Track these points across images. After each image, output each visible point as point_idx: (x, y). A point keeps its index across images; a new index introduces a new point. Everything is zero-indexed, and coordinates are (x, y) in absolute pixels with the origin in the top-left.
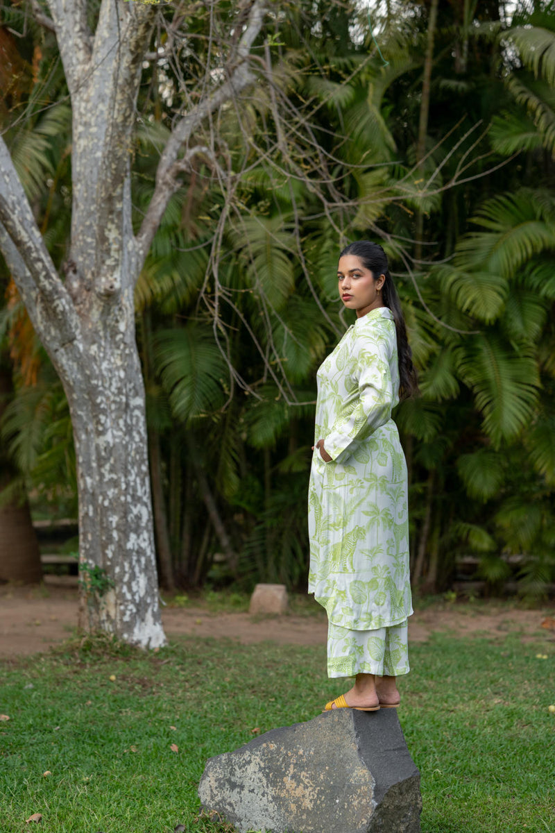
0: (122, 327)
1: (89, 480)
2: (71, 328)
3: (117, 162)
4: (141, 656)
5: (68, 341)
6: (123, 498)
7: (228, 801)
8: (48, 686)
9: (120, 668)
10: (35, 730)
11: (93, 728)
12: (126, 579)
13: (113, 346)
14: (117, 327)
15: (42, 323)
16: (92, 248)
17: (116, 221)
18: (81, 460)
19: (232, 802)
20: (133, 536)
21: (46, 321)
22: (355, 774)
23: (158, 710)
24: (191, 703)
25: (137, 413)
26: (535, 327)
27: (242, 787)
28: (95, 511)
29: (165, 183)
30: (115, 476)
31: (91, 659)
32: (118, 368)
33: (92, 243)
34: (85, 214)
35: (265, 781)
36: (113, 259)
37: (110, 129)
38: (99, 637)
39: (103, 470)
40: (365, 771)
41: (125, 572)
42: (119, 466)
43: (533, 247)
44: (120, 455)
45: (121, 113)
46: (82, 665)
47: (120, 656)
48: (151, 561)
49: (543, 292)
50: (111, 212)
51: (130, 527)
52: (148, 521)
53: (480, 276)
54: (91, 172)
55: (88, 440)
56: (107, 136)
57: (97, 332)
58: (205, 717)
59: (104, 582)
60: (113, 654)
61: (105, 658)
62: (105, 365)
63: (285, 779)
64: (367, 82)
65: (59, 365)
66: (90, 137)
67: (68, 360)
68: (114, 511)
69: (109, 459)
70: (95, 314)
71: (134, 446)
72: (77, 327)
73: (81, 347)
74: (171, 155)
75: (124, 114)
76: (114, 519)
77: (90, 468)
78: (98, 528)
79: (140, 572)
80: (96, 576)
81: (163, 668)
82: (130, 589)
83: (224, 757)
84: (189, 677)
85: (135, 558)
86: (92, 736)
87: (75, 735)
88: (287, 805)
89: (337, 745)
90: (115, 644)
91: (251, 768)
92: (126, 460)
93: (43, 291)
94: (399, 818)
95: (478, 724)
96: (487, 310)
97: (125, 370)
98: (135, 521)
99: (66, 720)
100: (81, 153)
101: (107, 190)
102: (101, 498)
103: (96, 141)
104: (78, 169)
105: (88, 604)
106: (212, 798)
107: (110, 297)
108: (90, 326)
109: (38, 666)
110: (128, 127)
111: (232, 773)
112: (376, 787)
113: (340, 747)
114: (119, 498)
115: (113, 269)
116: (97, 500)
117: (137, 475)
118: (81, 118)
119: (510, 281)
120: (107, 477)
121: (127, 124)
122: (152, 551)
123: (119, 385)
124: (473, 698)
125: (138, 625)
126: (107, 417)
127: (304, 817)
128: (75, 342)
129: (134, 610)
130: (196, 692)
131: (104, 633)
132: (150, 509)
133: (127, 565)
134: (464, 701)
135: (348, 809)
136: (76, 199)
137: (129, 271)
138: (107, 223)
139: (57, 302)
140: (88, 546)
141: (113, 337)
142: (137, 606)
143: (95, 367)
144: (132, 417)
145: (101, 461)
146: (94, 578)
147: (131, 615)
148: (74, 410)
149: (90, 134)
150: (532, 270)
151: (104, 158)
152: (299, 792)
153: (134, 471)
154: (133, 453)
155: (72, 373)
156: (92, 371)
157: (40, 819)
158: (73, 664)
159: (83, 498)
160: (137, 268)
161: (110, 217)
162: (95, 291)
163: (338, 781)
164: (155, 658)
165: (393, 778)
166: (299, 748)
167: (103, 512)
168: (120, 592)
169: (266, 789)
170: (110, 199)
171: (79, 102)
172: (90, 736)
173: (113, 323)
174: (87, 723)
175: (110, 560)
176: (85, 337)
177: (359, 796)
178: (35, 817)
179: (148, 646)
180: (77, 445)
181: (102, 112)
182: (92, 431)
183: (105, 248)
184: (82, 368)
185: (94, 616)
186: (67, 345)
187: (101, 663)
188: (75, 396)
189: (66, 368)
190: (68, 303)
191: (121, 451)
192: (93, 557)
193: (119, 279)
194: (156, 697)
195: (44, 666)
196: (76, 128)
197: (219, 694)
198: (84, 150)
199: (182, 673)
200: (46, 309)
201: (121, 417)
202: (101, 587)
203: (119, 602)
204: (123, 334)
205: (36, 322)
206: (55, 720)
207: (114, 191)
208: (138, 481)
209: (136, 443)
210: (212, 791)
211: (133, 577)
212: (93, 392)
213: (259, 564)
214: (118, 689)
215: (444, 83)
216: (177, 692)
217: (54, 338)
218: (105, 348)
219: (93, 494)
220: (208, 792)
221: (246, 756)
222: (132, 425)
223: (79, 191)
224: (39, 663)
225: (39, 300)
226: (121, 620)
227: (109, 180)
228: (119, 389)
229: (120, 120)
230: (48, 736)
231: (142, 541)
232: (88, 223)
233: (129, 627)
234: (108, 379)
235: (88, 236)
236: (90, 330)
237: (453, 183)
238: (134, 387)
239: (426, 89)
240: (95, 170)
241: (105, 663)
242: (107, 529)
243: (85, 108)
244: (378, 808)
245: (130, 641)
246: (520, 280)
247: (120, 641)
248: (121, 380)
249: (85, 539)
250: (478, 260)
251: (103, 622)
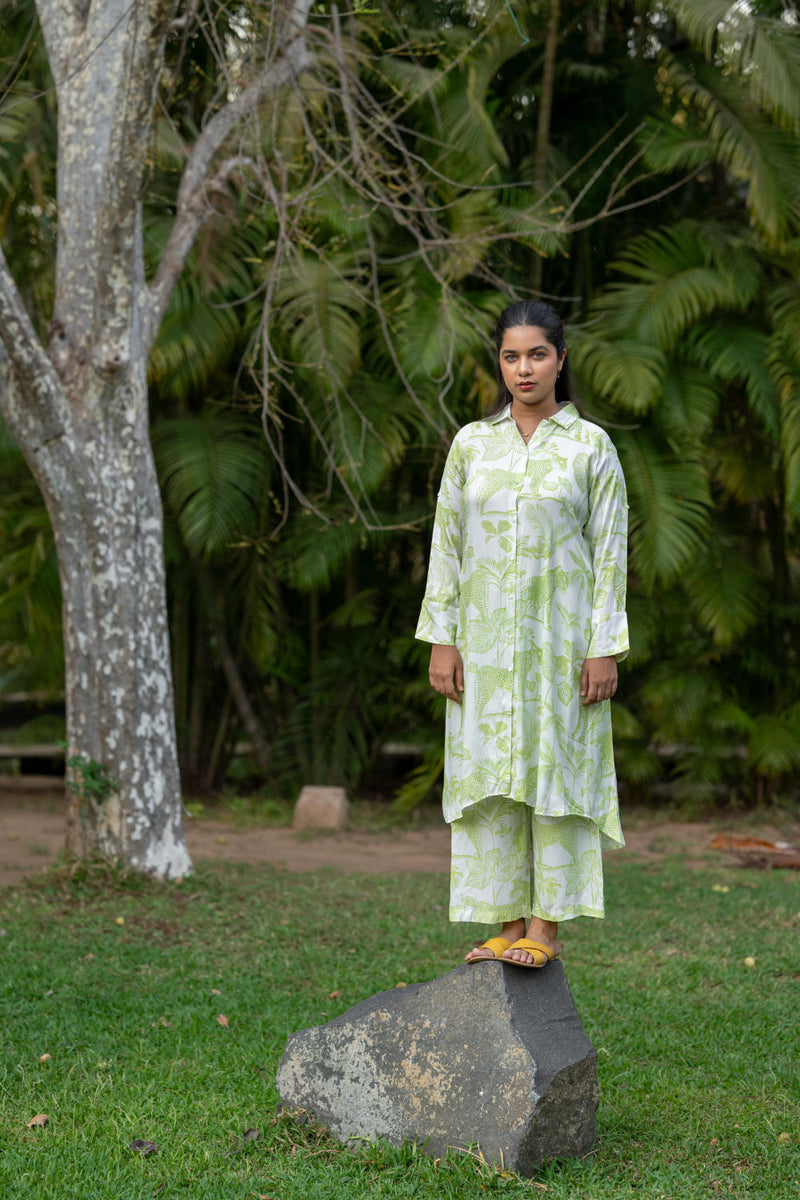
0: (130, 416)
1: (82, 637)
2: (57, 417)
3: (126, 178)
4: (157, 889)
5: (54, 436)
6: (131, 663)
7: (320, 1095)
8: (28, 934)
9: (130, 906)
10: (19, 997)
11: (102, 993)
12: (136, 779)
13: (117, 444)
14: (123, 417)
15: (15, 410)
16: (86, 303)
17: (124, 263)
18: (70, 607)
19: (327, 1095)
20: (145, 718)
21: (22, 407)
22: (506, 1055)
23: (191, 966)
24: (237, 957)
25: (151, 540)
26: (703, 420)
27: (341, 1075)
28: (91, 681)
29: (191, 210)
30: (119, 632)
31: (86, 894)
32: (124, 476)
33: (87, 294)
34: (76, 253)
35: (374, 1065)
36: (118, 319)
37: (119, 132)
38: (97, 861)
39: (102, 623)
40: (521, 1051)
41: (134, 770)
42: (126, 616)
43: (702, 305)
44: (128, 601)
45: (135, 107)
46: (74, 902)
47: (128, 890)
48: (170, 754)
49: (714, 369)
50: (117, 250)
51: (141, 705)
52: (167, 696)
53: (626, 346)
54: (86, 192)
55: (81, 579)
56: (112, 141)
57: (94, 424)
58: (260, 976)
59: (103, 784)
60: (118, 887)
61: (106, 893)
62: (106, 471)
63: (404, 1063)
64: (467, 66)
65: (40, 471)
66: (84, 142)
67: (53, 463)
68: (119, 682)
69: (111, 607)
70: (92, 398)
71: (147, 588)
72: (66, 416)
73: (72, 445)
74: (199, 169)
75: (138, 110)
76: (119, 693)
77: (84, 619)
78: (95, 706)
79: (156, 769)
80: (93, 775)
81: (191, 906)
82: (141, 793)
83: (313, 1032)
84: (229, 919)
85: (148, 749)
86: (102, 1004)
87: (80, 1003)
88: (407, 1101)
89: (480, 1014)
90: (120, 873)
91: (354, 1048)
92: (136, 607)
93: (18, 364)
94: (568, 1116)
95: (648, 984)
96: (635, 395)
97: (134, 479)
98: (149, 695)
99: (60, 981)
100: (71, 165)
101: (111, 218)
102: (99, 663)
103: (93, 147)
104: (66, 188)
105: (81, 816)
106: (297, 1091)
107: (115, 373)
108: (85, 415)
109: (10, 905)
110: (144, 127)
111: (326, 1055)
112: (537, 1073)
113: (484, 1016)
114: (126, 663)
115: (118, 332)
116: (94, 666)
117: (151, 630)
118: (71, 114)
119: (667, 353)
120: (109, 632)
121: (143, 123)
122: (172, 739)
123: (126, 499)
124: (636, 947)
125: (152, 844)
126: (108, 546)
127: (433, 1116)
128: (64, 439)
129: (148, 824)
130: (242, 941)
131: (104, 858)
132: (169, 678)
133: (136, 759)
134: (623, 952)
135: (497, 1104)
136: (63, 232)
137: (140, 335)
138: (110, 266)
139: (39, 380)
140: (80, 732)
141: (118, 429)
142: (152, 817)
143: (92, 475)
144: (143, 546)
145: (100, 609)
146: (89, 778)
147: (142, 831)
148: (61, 536)
149: (85, 137)
150: (699, 338)
151: (108, 172)
152: (424, 1081)
153: (147, 624)
154: (145, 599)
155: (58, 484)
156: (88, 480)
157: (47, 1122)
158: (59, 900)
159: (73, 664)
160: (151, 332)
161: (116, 257)
162: (92, 365)
163: (483, 1064)
164: (178, 891)
165: (561, 1060)
166: (424, 1019)
167: (102, 683)
168: (127, 797)
169: (376, 1077)
170: (116, 232)
171: (68, 90)
172: (98, 1005)
173: (118, 411)
174: (91, 985)
175: (113, 752)
176: (78, 432)
177: (513, 1086)
178: (39, 1119)
179: (166, 875)
180: (65, 587)
181: (102, 106)
182: (87, 565)
183: (107, 302)
184: (73, 475)
185: (90, 832)
186: (52, 443)
187: (101, 900)
188: (62, 516)
189: (50, 475)
190: (54, 382)
191: (129, 595)
192: (88, 748)
193: (127, 348)
194: (185, 947)
195: (19, 904)
196: (64, 128)
197: (275, 943)
198: (76, 161)
199: (219, 913)
200: (21, 390)
201: (128, 547)
202: (100, 791)
203: (125, 812)
204: (133, 427)
205: (7, 408)
206: (45, 982)
207: (122, 220)
208: (153, 638)
209: (150, 583)
210: (296, 1080)
211: (146, 776)
212: (88, 510)
213: (302, 758)
214: (129, 936)
215: (573, 68)
216: (214, 941)
217: (33, 433)
218: (106, 447)
219: (88, 658)
220: (291, 1082)
221: (347, 1030)
222: (145, 558)
223: (68, 219)
224: (12, 901)
225: (12, 377)
226: (129, 838)
227: (115, 205)
228: (127, 507)
229: (132, 117)
230: (40, 1005)
231: (159, 725)
232: (82, 266)
233: (140, 848)
234: (110, 491)
235: (81, 285)
236: (85, 420)
237: (604, 213)
238: (147, 504)
239: (548, 77)
240: (92, 190)
241: (106, 900)
242: (108, 708)
243: (77, 100)
244: (540, 1102)
245: (140, 869)
246: (682, 350)
247: (128, 868)
248: (129, 493)
249: (76, 722)
250: (622, 323)
251: (102, 841)
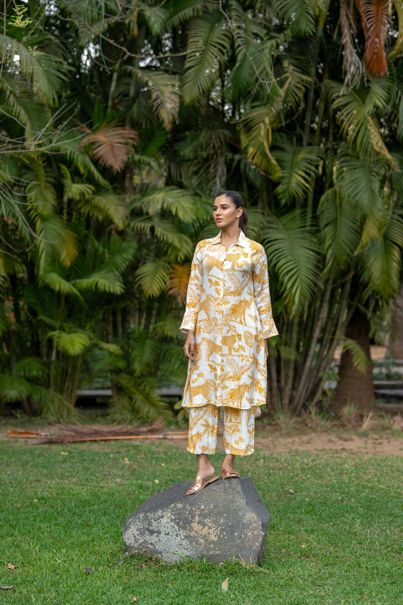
7: (150, 542)
19: (153, 542)
22: (246, 517)
27: (159, 533)
35: (176, 527)
40: (253, 515)
63: (192, 525)
83: (141, 516)
88: (197, 540)
89: (231, 501)
91: (164, 521)
106: (136, 541)
111: (150, 524)
112: (262, 523)
113: (232, 502)
127: (212, 546)
135: (245, 538)
152: (205, 531)
163: (235, 522)
166: (201, 505)
169: (178, 532)
177: (252, 530)
210: (135, 537)
220: (132, 538)
221: (160, 513)
244: (264, 536)
